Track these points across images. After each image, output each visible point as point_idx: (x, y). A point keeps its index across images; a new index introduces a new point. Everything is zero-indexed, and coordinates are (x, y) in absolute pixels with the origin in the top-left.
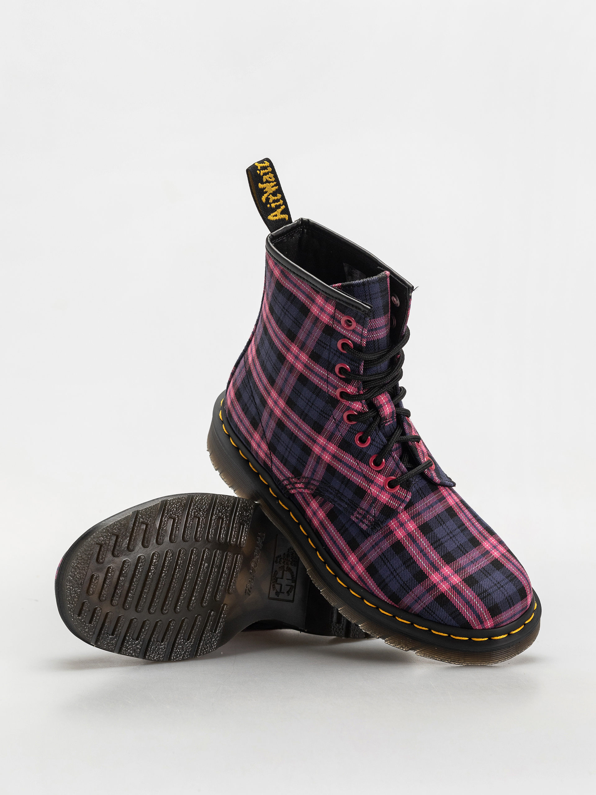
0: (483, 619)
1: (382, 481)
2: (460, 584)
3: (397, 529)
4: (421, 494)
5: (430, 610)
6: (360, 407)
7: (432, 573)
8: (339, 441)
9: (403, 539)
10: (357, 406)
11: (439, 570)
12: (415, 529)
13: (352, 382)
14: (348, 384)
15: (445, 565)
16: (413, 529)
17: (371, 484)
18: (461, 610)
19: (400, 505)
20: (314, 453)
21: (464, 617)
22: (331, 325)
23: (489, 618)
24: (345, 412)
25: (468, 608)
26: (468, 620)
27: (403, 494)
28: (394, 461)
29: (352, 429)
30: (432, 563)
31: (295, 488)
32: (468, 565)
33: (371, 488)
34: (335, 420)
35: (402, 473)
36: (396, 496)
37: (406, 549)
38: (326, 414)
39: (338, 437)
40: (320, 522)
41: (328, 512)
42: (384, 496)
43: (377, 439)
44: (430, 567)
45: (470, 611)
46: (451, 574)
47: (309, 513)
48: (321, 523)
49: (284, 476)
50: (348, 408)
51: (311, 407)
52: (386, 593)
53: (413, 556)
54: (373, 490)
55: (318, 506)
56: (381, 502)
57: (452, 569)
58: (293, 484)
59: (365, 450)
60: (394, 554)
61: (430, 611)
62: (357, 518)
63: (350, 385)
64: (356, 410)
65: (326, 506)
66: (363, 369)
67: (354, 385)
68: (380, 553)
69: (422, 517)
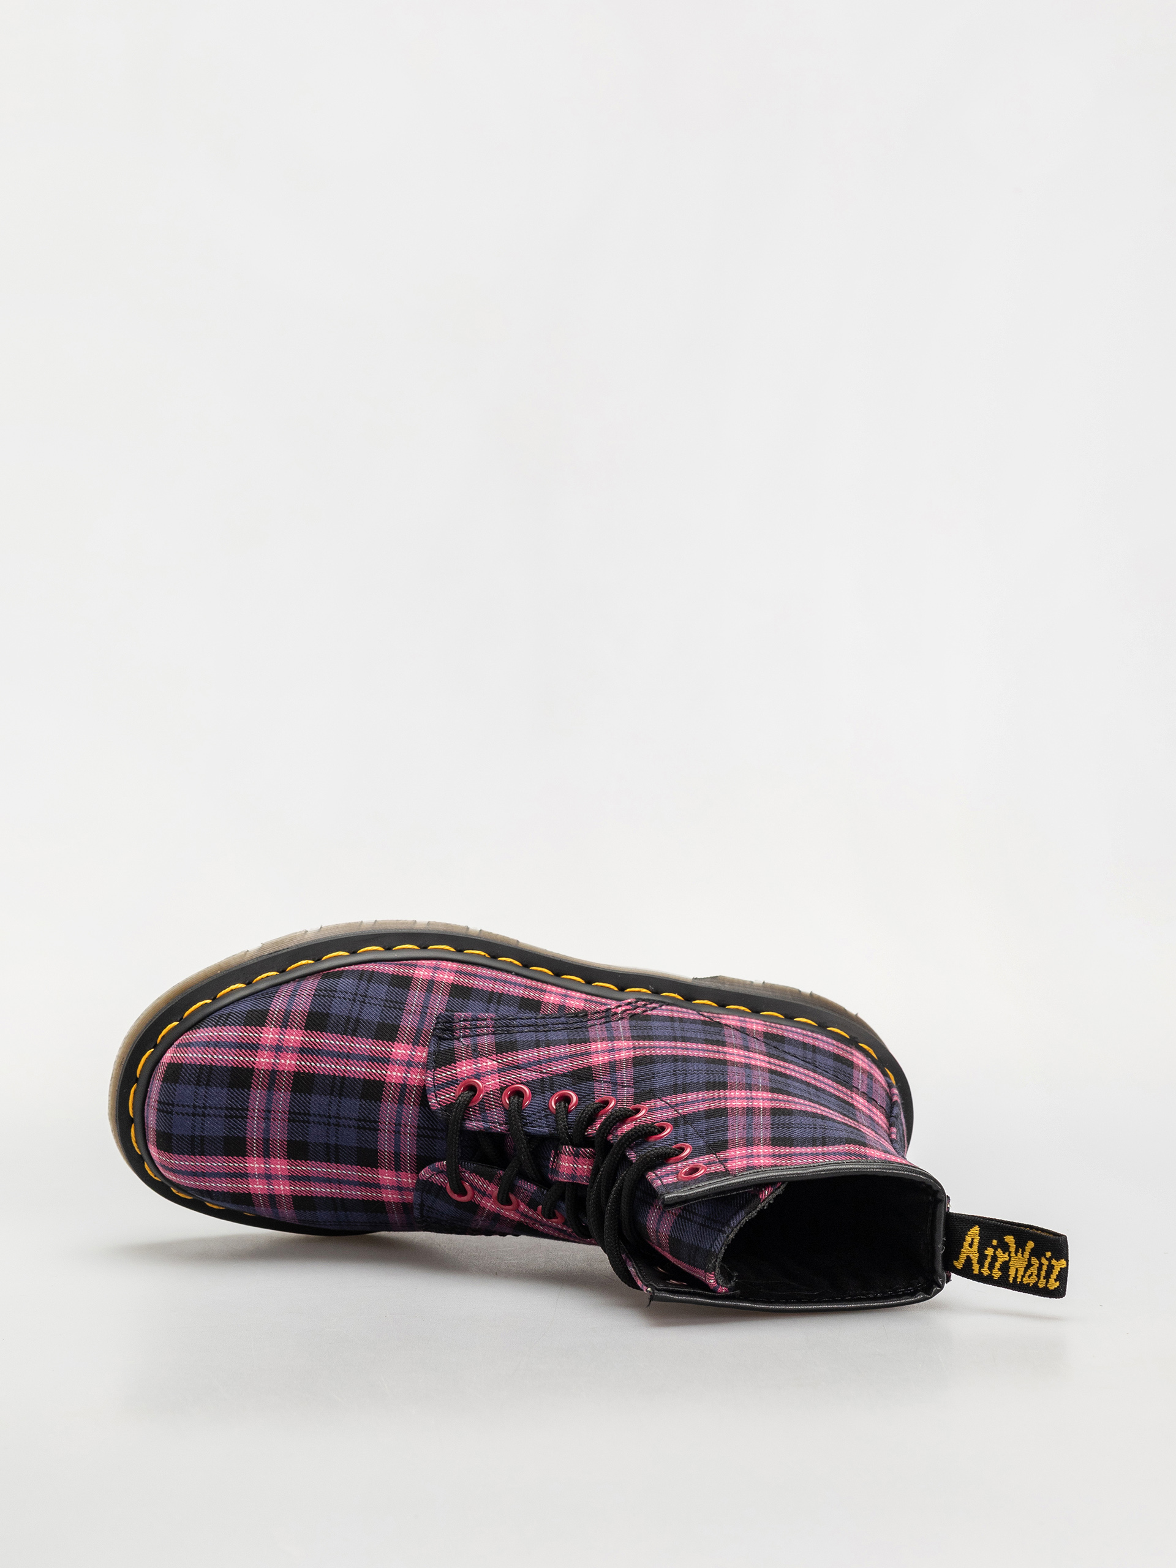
27: (444, 1097)
29: (591, 1098)
30: (315, 1054)
32: (270, 1101)
33: (495, 1062)
37: (372, 1038)
42: (467, 1069)
44: (316, 1045)
46: (278, 1061)
53: (354, 1039)
54: (490, 1063)
56: (464, 1060)
57: (284, 1071)
59: (549, 1093)
60: (386, 1020)
69: (393, 1101)
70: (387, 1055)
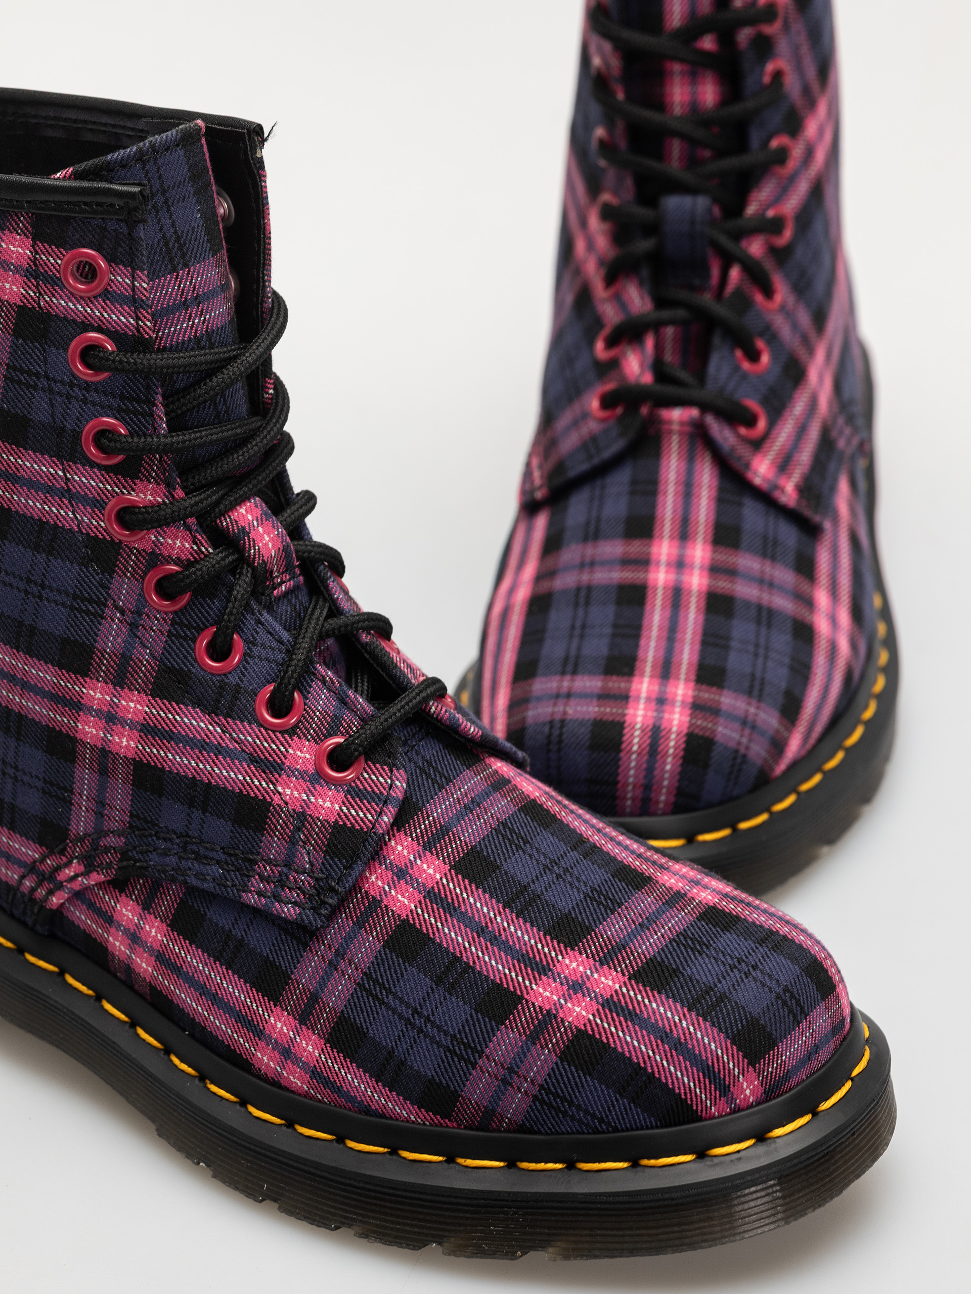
0: (724, 1076)
1: (308, 756)
2: (624, 990)
3: (390, 888)
4: (435, 776)
5: (556, 1095)
6: (187, 545)
7: (531, 983)
8: (151, 674)
9: (418, 914)
10: (178, 543)
11: (550, 970)
12: (445, 874)
13: (144, 468)
14: (131, 479)
15: (564, 952)
16: (438, 876)
17: (277, 776)
18: (652, 1066)
19: (381, 813)
20: (84, 744)
21: (667, 1083)
22: (34, 301)
23: (743, 1070)
24: (146, 574)
25: (671, 1053)
26: (680, 1094)
27: (381, 779)
28: (329, 690)
29: (181, 624)
30: (523, 955)
31: (60, 886)
32: (632, 935)
33: (280, 789)
34: (122, 613)
35: (362, 719)
36: (360, 790)
37: (433, 941)
38: (90, 601)
39: (142, 663)
40: (157, 956)
41: (172, 915)
42: (324, 801)
43: (263, 637)
44: (520, 969)
45: (679, 1062)
46: (589, 972)
47: (117, 944)
48: (162, 958)
49: (20, 863)
50: (154, 559)
51: (40, 597)
52: (406, 1095)
53: (460, 952)
54: (288, 792)
55: (139, 909)
56: (320, 821)
57: (587, 957)
58: (51, 876)
59: (233, 679)
60: (399, 965)
61: (554, 1099)
62: (260, 894)
63: (141, 480)
64: (178, 558)
65: (162, 899)
66: (166, 415)
67: (153, 478)
68: (358, 975)
69: (454, 838)
70: (426, 905)
